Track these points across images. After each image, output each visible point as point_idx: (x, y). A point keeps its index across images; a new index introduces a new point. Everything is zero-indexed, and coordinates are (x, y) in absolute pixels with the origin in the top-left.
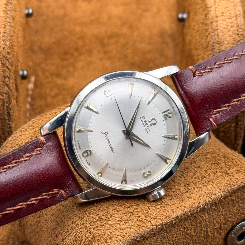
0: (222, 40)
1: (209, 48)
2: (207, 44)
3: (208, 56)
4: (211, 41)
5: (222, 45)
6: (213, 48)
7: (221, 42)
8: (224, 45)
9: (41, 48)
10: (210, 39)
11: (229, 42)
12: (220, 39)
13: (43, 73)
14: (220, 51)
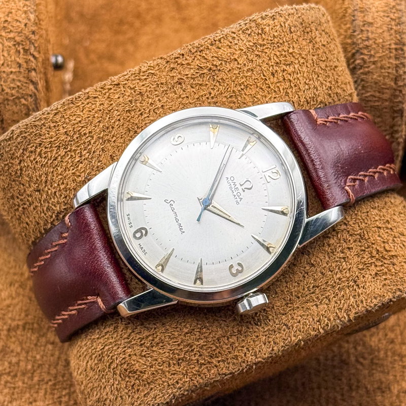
0: (367, 6)
1: (347, 19)
2: (344, 12)
3: (346, 31)
4: (349, 7)
5: (367, 13)
6: (353, 19)
7: (366, 10)
8: (372, 14)
9: (82, 15)
10: (349, 4)
11: (379, 8)
12: (364, 5)
13: (87, 55)
14: (365, 23)
